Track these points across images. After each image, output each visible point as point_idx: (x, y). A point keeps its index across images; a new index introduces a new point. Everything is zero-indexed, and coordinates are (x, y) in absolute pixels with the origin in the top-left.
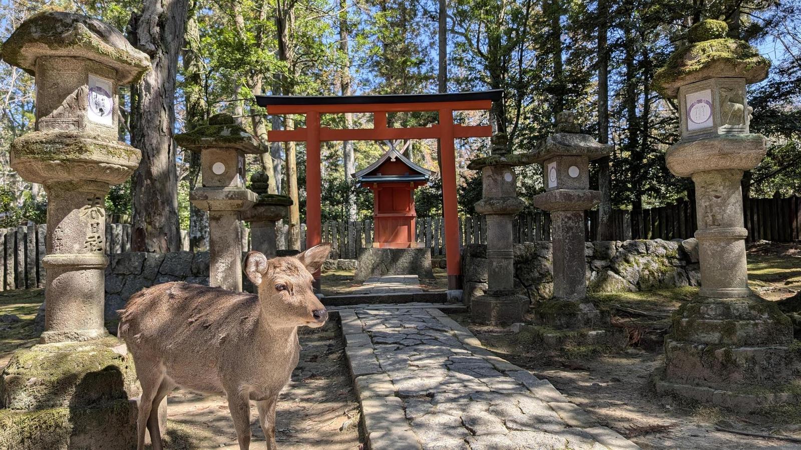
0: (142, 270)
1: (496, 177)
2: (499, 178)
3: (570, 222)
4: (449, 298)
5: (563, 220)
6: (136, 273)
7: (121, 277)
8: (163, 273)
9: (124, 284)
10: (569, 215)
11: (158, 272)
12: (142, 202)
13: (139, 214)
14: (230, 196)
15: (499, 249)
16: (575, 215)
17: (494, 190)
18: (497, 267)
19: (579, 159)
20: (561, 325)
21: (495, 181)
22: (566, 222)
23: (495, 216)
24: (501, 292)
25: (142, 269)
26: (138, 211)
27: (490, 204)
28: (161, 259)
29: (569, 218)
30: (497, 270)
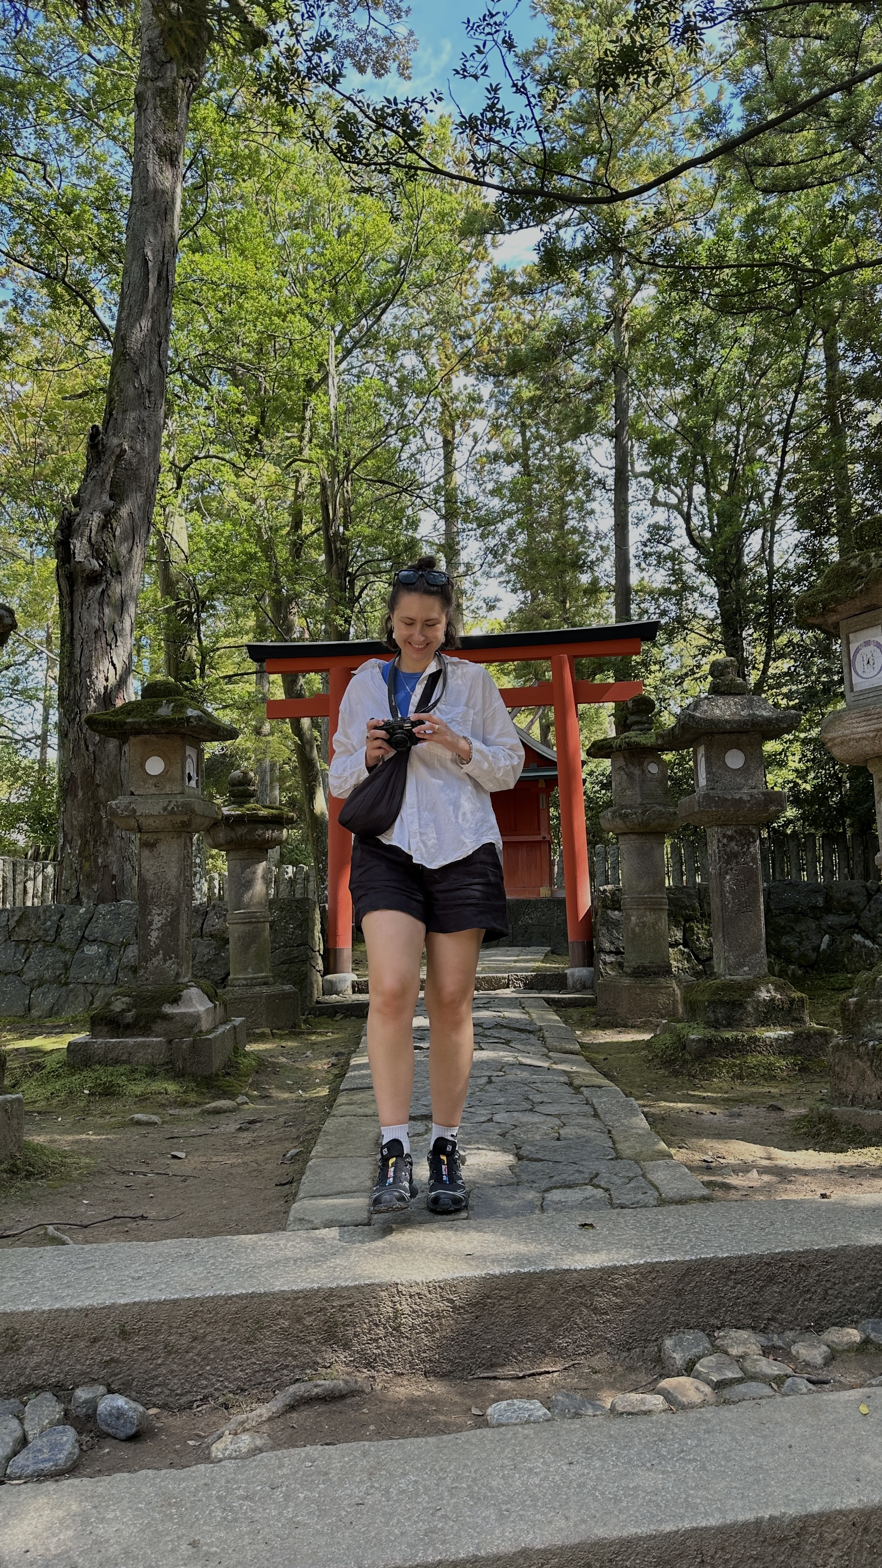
0: (57, 934)
1: (632, 769)
2: (637, 772)
3: (733, 844)
4: (570, 981)
5: (719, 841)
6: (48, 939)
7: (23, 946)
8: (91, 938)
9: (28, 959)
10: (729, 833)
11: (83, 937)
12: (75, 823)
13: (70, 843)
14: (169, 808)
15: (640, 893)
16: (741, 833)
17: (629, 793)
18: (637, 925)
19: (744, 738)
20: (717, 1021)
21: (630, 776)
22: (724, 845)
23: (633, 837)
24: (645, 968)
25: (57, 932)
26: (70, 838)
27: (620, 815)
28: (88, 916)
29: (731, 838)
30: (637, 929)
